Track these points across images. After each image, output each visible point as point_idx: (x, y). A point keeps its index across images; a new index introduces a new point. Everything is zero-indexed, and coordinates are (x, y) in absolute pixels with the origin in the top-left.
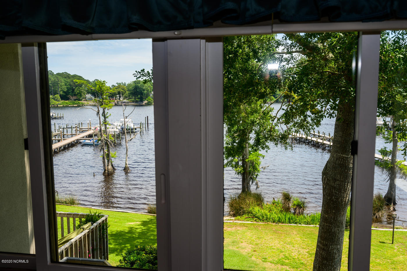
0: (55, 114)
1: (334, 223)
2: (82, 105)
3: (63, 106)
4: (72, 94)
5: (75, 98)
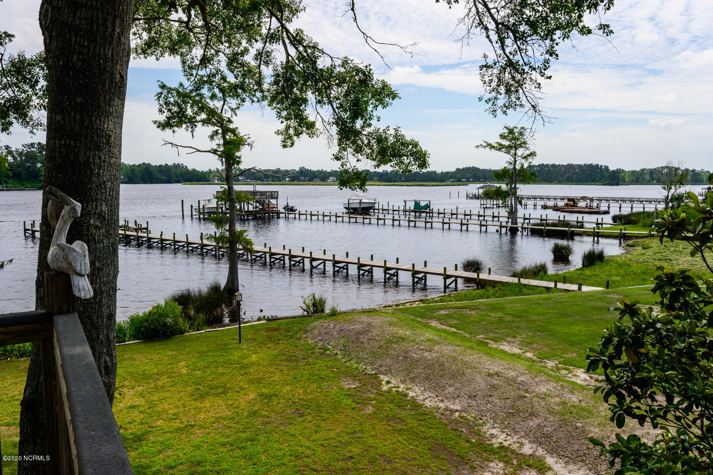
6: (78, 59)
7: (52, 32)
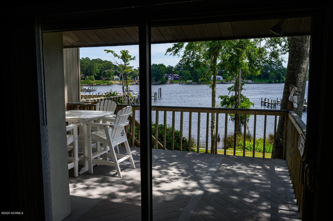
0: (90, 88)
1: (297, 69)
2: (111, 84)
3: (97, 84)
4: (103, 75)
5: (105, 78)
6: (298, 48)
7: (292, 41)
